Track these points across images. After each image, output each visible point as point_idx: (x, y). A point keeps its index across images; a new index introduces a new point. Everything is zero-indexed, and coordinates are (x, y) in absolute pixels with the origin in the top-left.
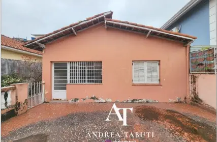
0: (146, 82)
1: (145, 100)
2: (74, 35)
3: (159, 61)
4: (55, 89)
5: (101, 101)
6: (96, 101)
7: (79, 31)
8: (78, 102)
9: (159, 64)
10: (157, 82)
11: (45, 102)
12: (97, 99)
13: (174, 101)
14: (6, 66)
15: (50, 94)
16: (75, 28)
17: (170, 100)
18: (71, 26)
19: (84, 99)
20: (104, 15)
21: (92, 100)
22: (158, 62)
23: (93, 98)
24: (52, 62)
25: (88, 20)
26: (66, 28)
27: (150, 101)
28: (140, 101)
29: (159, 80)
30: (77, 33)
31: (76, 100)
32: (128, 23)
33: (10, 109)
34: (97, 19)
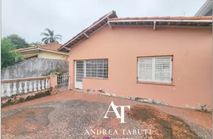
0: (153, 80)
1: (150, 100)
2: (87, 38)
3: (173, 56)
4: (77, 80)
5: (107, 94)
6: (103, 94)
7: (90, 34)
8: (90, 92)
9: (172, 60)
10: (169, 82)
11: (70, 90)
12: (104, 92)
13: (193, 108)
14: (54, 64)
15: (74, 84)
16: (86, 33)
17: (187, 106)
18: (83, 32)
19: (94, 91)
20: (107, 17)
21: (100, 93)
22: (171, 58)
23: (100, 91)
24: (74, 60)
25: (94, 24)
26: (80, 34)
27: (158, 102)
28: (145, 100)
29: (172, 80)
30: (89, 36)
31: (88, 90)
32: (129, 19)
33: (47, 90)
34: (102, 21)
